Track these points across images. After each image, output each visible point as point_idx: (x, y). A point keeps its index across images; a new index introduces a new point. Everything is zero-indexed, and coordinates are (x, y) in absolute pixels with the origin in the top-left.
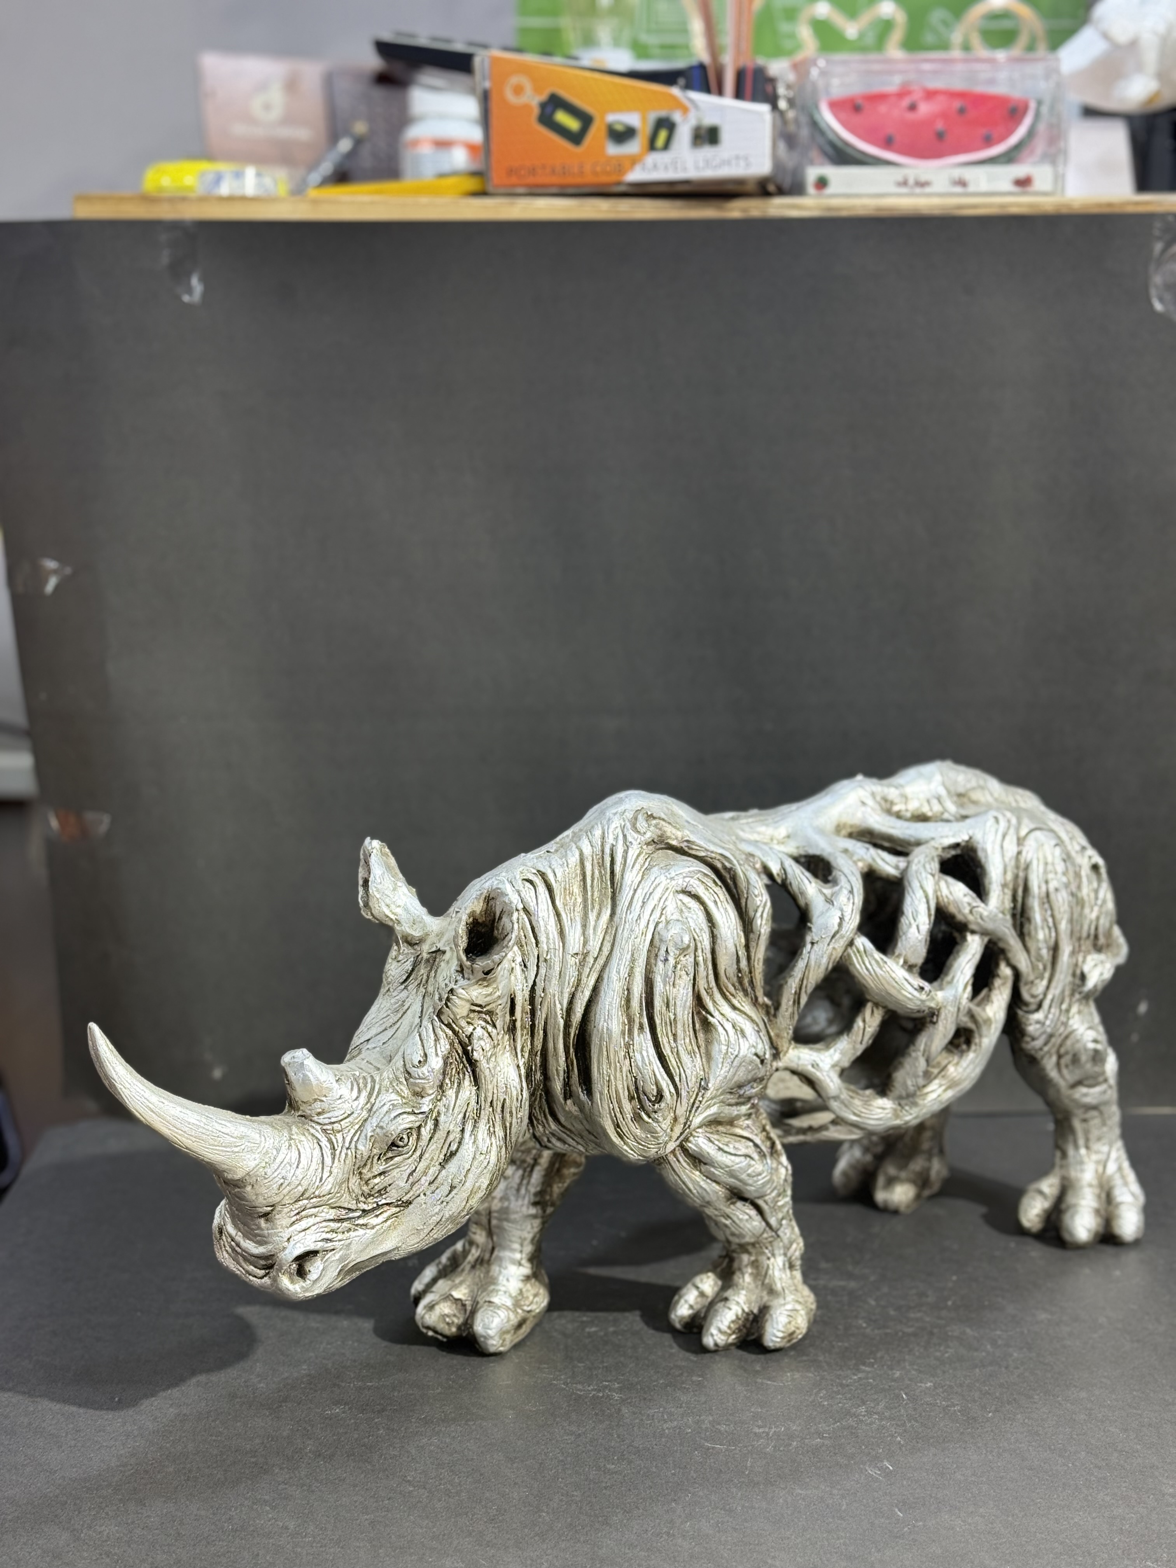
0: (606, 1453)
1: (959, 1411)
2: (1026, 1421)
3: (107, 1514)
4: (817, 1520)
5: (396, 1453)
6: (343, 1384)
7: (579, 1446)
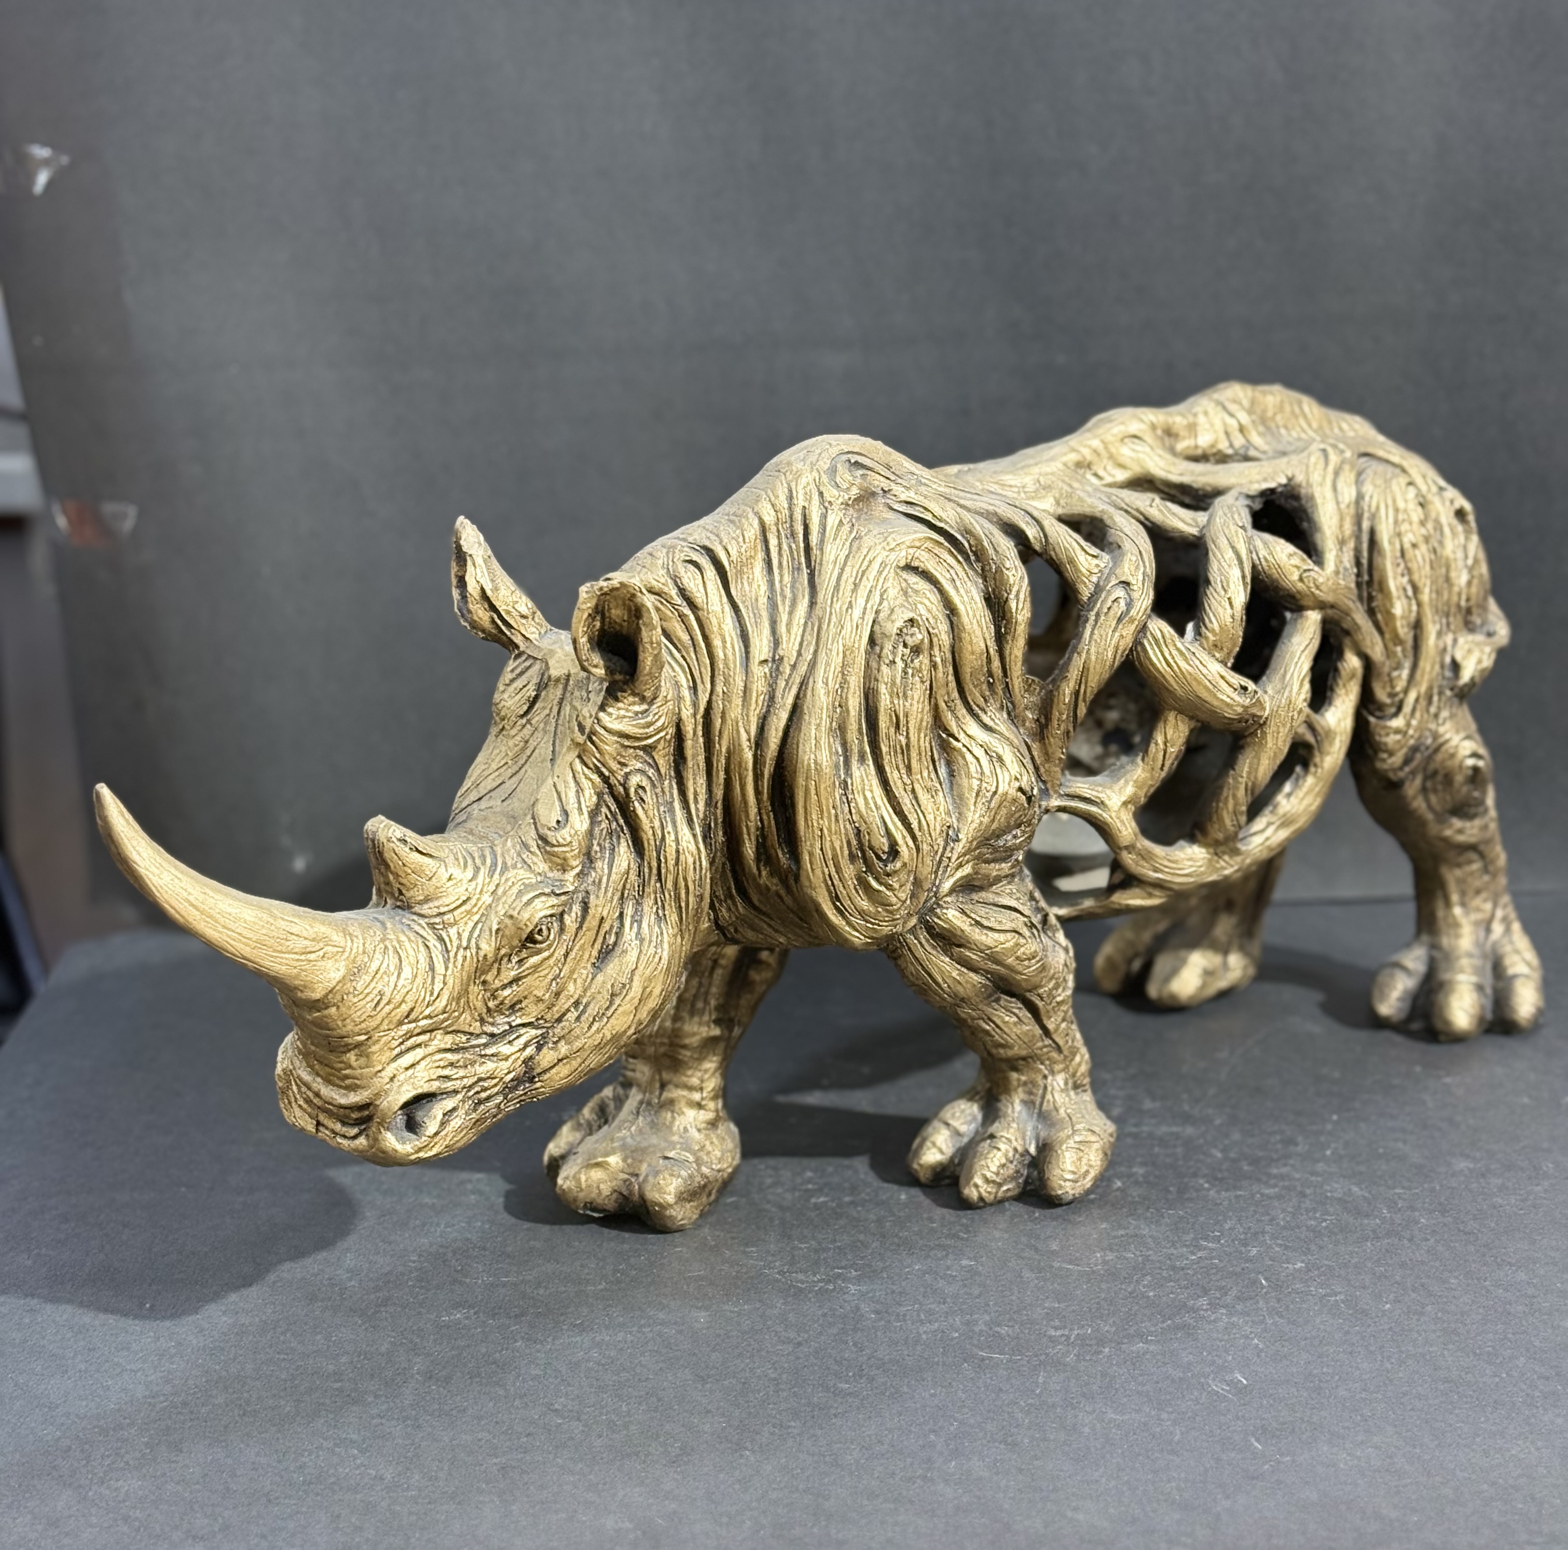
0: (836, 1367)
1: (1343, 1302)
2: (1440, 1315)
3: (127, 1463)
4: (1139, 1455)
5: (538, 1372)
6: (468, 1280)
7: (798, 1358)
